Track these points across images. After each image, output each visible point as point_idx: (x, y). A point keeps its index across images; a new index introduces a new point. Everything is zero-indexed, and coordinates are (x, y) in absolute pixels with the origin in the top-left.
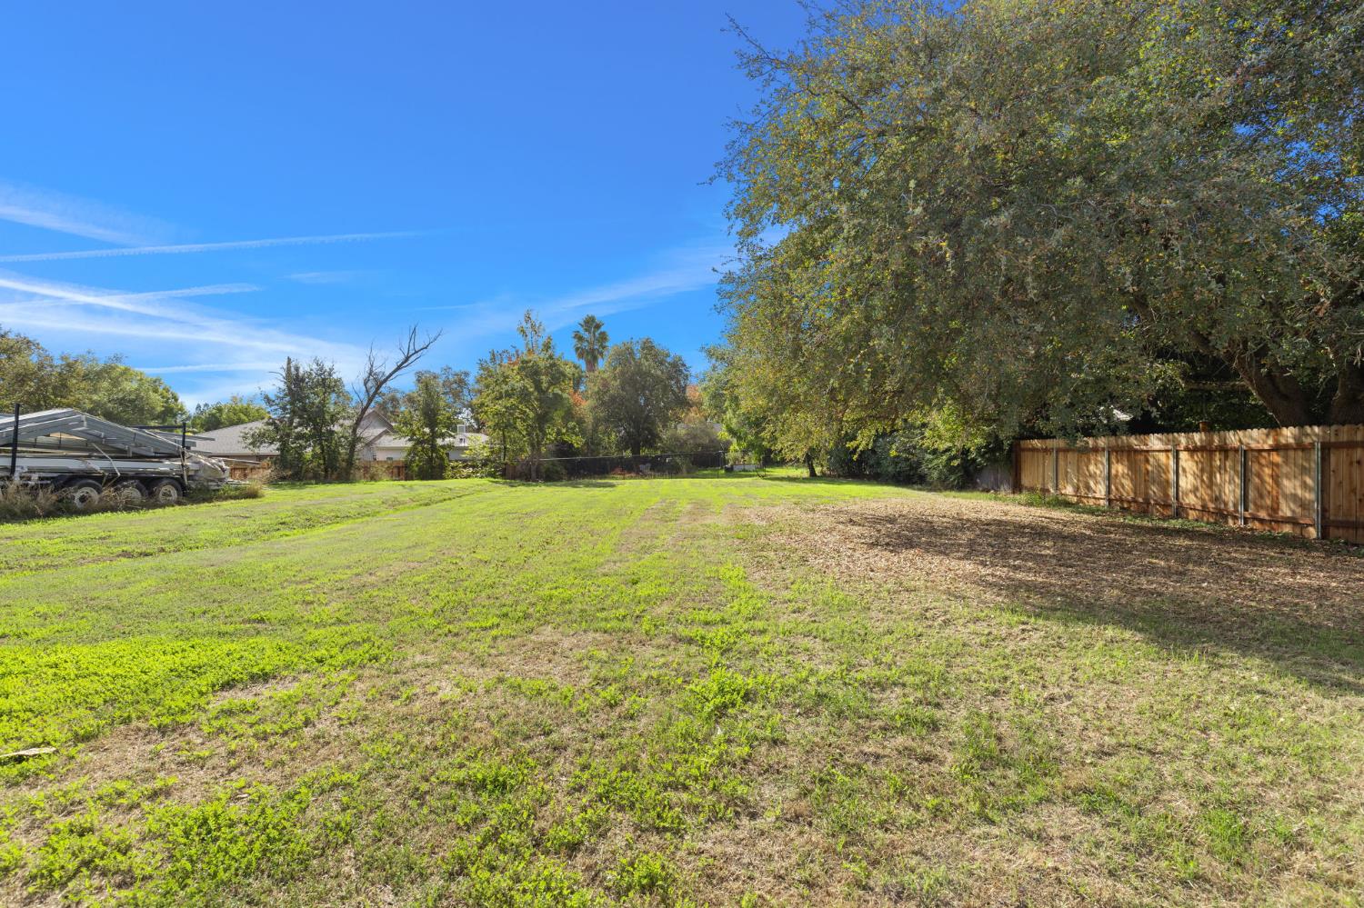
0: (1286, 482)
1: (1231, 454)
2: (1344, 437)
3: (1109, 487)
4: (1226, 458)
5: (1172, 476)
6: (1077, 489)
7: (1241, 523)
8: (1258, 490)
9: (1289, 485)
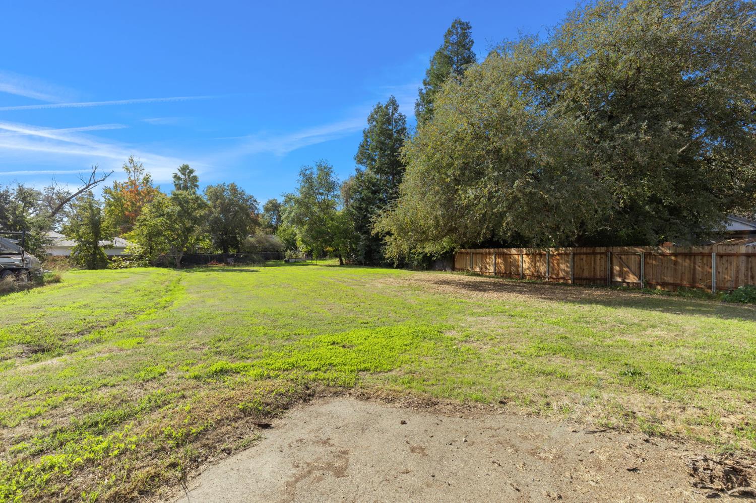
0: (561, 265)
1: (543, 256)
2: (578, 251)
3: (495, 268)
4: (541, 257)
5: (520, 263)
6: (481, 269)
7: (547, 279)
8: (552, 268)
9: (562, 266)
